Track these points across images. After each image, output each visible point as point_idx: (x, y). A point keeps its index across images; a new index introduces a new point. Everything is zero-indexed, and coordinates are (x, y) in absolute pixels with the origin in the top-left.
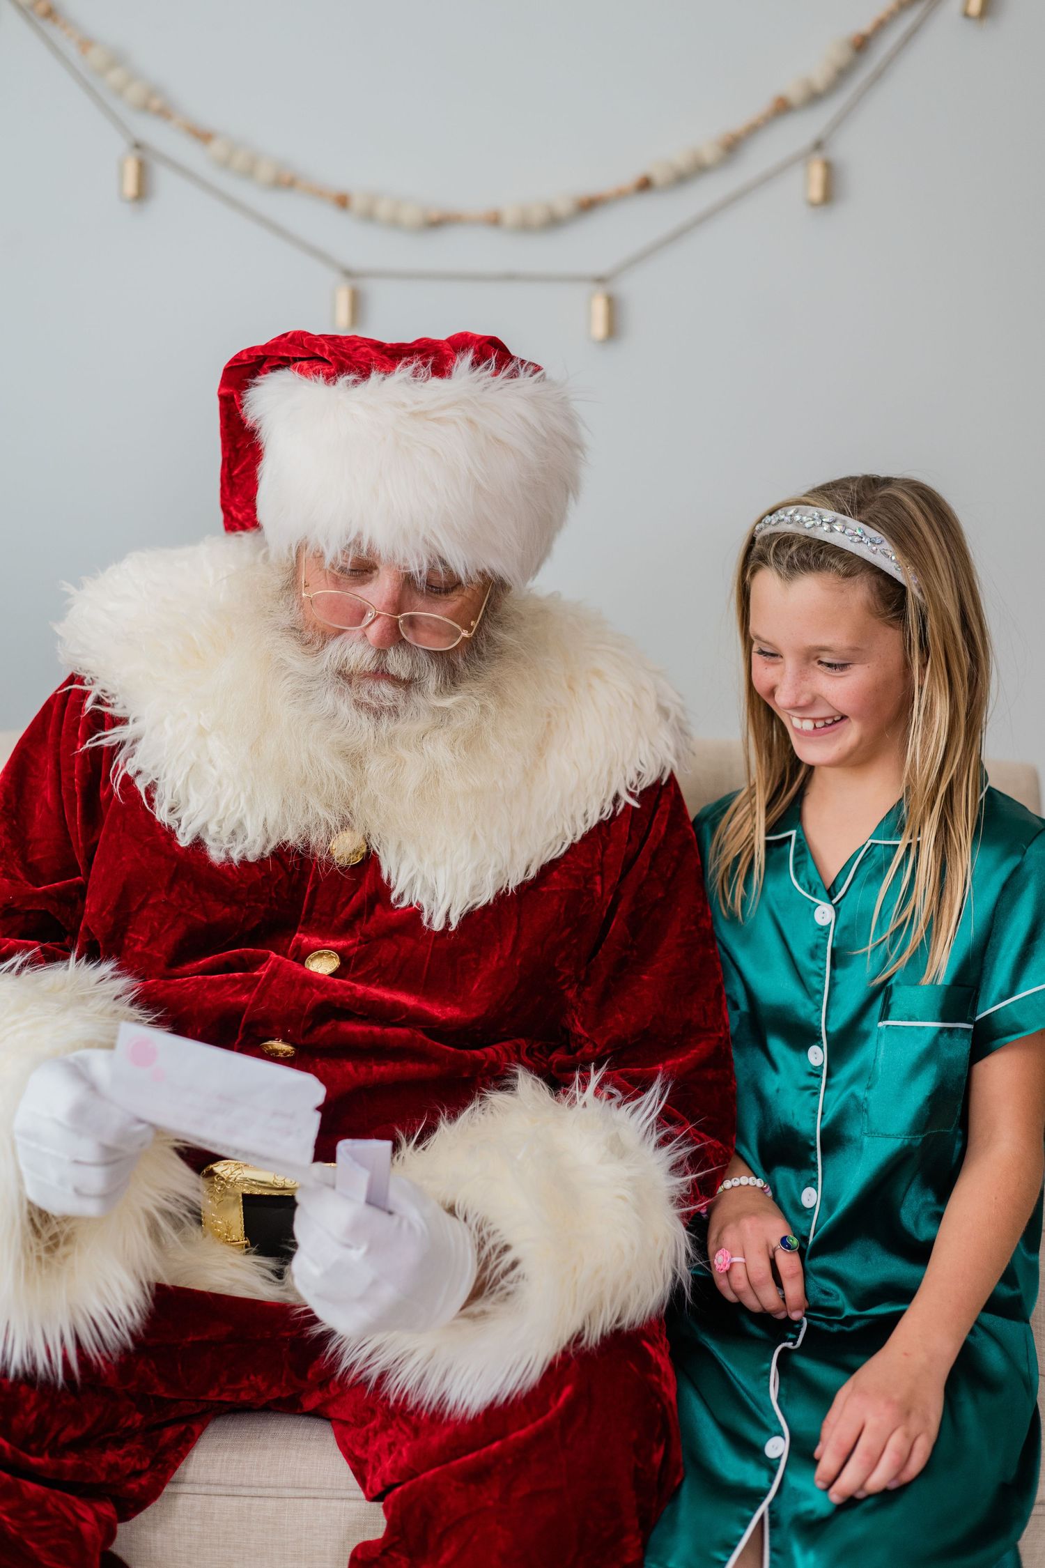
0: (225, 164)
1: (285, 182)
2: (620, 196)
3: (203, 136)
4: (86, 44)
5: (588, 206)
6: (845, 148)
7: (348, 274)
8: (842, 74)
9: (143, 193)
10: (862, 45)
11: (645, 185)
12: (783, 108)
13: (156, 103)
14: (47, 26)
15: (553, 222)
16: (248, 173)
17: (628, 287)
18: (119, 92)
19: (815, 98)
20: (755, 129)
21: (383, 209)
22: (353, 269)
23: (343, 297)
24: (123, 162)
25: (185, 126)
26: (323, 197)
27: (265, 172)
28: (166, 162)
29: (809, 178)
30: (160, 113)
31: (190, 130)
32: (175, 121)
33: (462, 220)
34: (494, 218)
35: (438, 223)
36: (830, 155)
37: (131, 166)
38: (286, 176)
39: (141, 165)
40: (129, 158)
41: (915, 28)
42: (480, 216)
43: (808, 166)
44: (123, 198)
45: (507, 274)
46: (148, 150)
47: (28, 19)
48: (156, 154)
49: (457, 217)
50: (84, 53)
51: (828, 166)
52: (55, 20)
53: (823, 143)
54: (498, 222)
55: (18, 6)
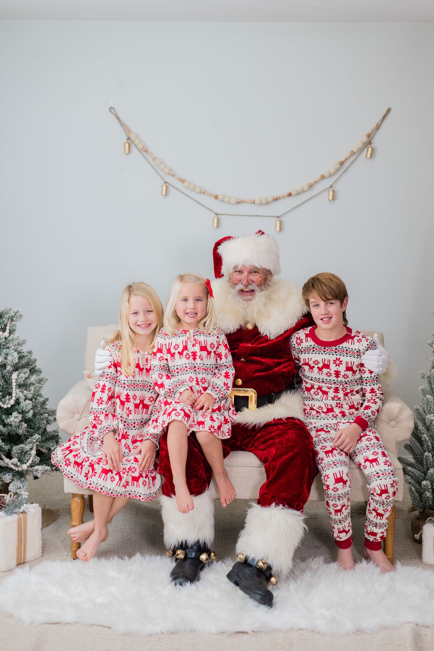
0: (188, 188)
1: (202, 192)
2: (284, 197)
3: (183, 181)
4: (154, 159)
5: (276, 200)
6: (337, 187)
8: (337, 170)
9: (167, 193)
10: (342, 163)
11: (290, 195)
12: (323, 177)
13: (171, 173)
14: (145, 154)
15: (268, 203)
16: (194, 190)
17: (283, 219)
18: (162, 170)
19: (331, 176)
20: (316, 182)
21: (226, 199)
22: (217, 213)
23: (216, 220)
24: (162, 186)
25: (178, 178)
26: (211, 196)
27: (198, 190)
28: (172, 186)
29: (329, 194)
30: (172, 175)
31: (179, 179)
32: (176, 177)
33: (245, 202)
34: (253, 202)
35: (239, 203)
36: (334, 189)
37: (164, 187)
38: (203, 191)
39: (167, 187)
40: (164, 185)
41: (354, 160)
42: (250, 201)
43: (329, 191)
44: (162, 195)
45: (256, 215)
46: (168, 183)
47: (140, 152)
48: (170, 185)
49: (244, 201)
50: (154, 161)
51: (333, 191)
52: (147, 153)
53: (332, 186)
54: (254, 203)
55: (138, 149)
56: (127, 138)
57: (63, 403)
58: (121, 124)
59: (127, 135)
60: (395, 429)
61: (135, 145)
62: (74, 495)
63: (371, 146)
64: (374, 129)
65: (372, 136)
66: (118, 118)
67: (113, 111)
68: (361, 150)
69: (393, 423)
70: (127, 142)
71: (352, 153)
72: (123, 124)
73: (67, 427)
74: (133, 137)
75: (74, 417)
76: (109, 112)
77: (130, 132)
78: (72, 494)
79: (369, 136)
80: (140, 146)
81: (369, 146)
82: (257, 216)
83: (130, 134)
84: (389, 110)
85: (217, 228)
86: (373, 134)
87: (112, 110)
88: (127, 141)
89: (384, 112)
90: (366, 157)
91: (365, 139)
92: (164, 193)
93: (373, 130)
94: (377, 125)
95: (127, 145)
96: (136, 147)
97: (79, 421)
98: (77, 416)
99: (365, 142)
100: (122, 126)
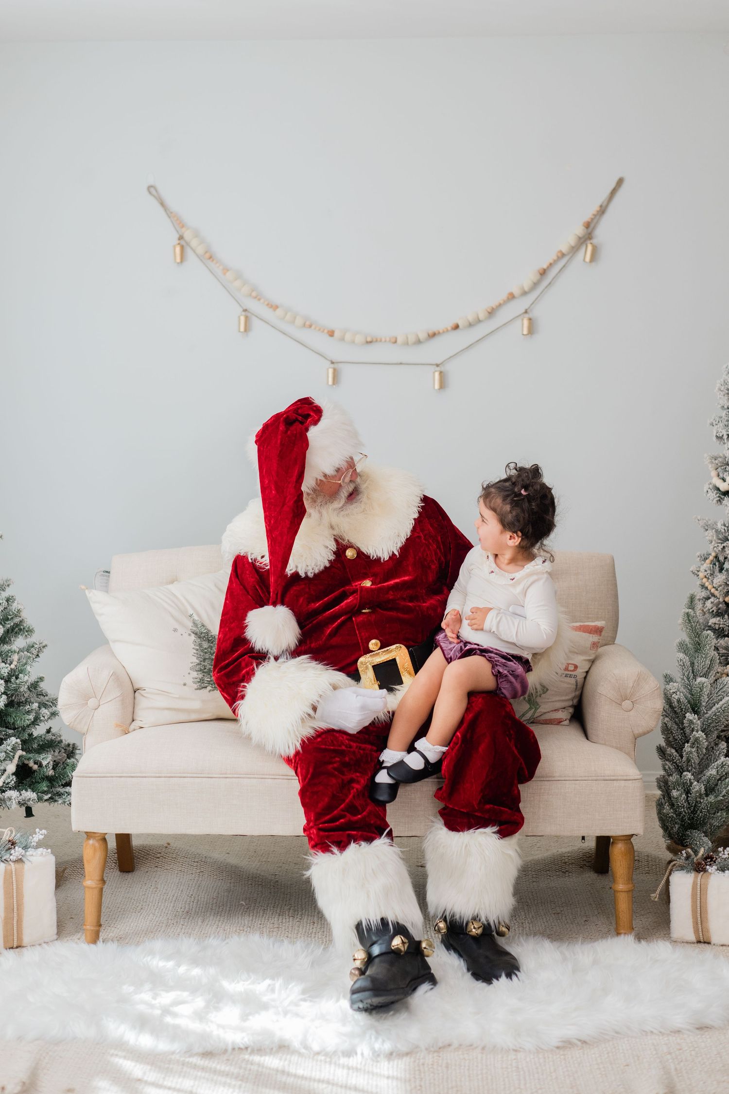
0: (283, 319)
1: (308, 325)
2: (446, 331)
3: (275, 307)
4: (226, 270)
5: (433, 335)
6: (535, 313)
7: (332, 363)
8: (535, 285)
9: (247, 329)
10: (543, 273)
11: (457, 327)
12: (512, 297)
13: (254, 294)
14: (209, 263)
15: (419, 342)
16: (293, 322)
17: (449, 367)
18: (239, 289)
19: (525, 293)
20: (500, 305)
21: (348, 337)
22: (333, 361)
23: (331, 371)
24: (239, 317)
25: (266, 303)
26: (323, 332)
27: (299, 321)
28: (257, 316)
29: (523, 325)
30: (255, 298)
31: (268, 305)
32: (262, 301)
33: (381, 341)
34: (393, 340)
35: (371, 342)
36: (531, 315)
37: (243, 319)
38: (308, 323)
39: (247, 318)
40: (242, 315)
41: (564, 266)
42: (388, 339)
43: (523, 320)
44: (239, 331)
45: (399, 362)
46: (249, 312)
47: (201, 260)
48: (253, 314)
49: (379, 340)
50: (225, 274)
51: (530, 319)
52: (213, 260)
53: (528, 311)
54: (396, 342)
55: (197, 255)
56: (177, 236)
57: (68, 680)
58: (167, 214)
59: (177, 231)
60: (632, 713)
61: (192, 248)
62: (89, 835)
63: (591, 241)
64: (595, 213)
65: (592, 225)
66: (162, 204)
67: (154, 192)
68: (575, 249)
69: (627, 704)
70: (179, 244)
71: (560, 255)
72: (171, 213)
73: (75, 721)
74: (188, 235)
75: (87, 703)
76: (146, 193)
77: (183, 226)
78: (86, 833)
79: (588, 225)
80: (200, 250)
81: (589, 242)
82: (401, 364)
83: (184, 230)
84: (620, 182)
85: (334, 386)
86: (595, 221)
87: (152, 190)
88: (178, 242)
89: (613, 185)
90: (584, 260)
91: (580, 230)
92: (242, 329)
93: (594, 215)
94: (601, 206)
95: (178, 249)
96: (194, 251)
97: (96, 711)
98: (92, 702)
99: (580, 235)
100: (170, 217)
